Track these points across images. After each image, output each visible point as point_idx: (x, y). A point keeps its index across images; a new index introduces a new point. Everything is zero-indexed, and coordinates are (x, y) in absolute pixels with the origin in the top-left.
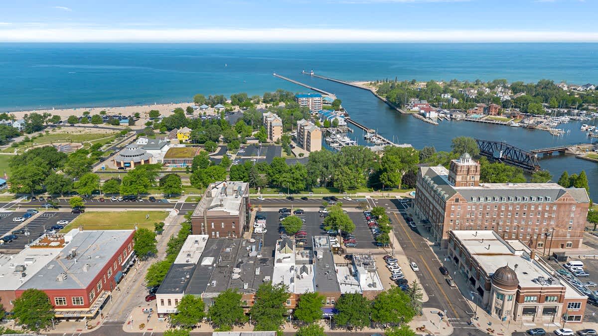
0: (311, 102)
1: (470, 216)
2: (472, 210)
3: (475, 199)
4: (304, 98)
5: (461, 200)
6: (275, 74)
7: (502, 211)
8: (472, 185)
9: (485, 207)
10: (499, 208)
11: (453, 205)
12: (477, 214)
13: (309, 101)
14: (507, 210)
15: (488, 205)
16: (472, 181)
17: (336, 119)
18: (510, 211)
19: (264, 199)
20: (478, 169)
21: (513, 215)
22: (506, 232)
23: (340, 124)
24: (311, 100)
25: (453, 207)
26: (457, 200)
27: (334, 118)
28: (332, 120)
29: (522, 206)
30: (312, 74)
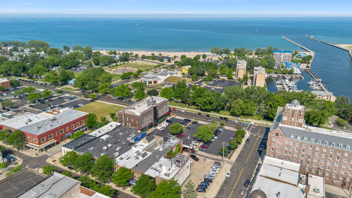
0: (282, 55)
1: (288, 149)
2: (289, 145)
3: (292, 137)
4: (278, 53)
5: (280, 135)
6: (283, 37)
7: (317, 151)
8: (296, 126)
9: (301, 145)
10: (314, 148)
11: (274, 137)
12: (293, 149)
13: (281, 55)
14: (321, 151)
15: (304, 143)
16: (296, 123)
17: (293, 69)
18: (324, 153)
19: (184, 111)
20: (302, 114)
21: (326, 156)
22: (320, 169)
23: (295, 72)
24: (283, 54)
25: (273, 138)
26: (277, 134)
27: (291, 68)
28: (290, 69)
29: (335, 151)
30: (311, 37)
